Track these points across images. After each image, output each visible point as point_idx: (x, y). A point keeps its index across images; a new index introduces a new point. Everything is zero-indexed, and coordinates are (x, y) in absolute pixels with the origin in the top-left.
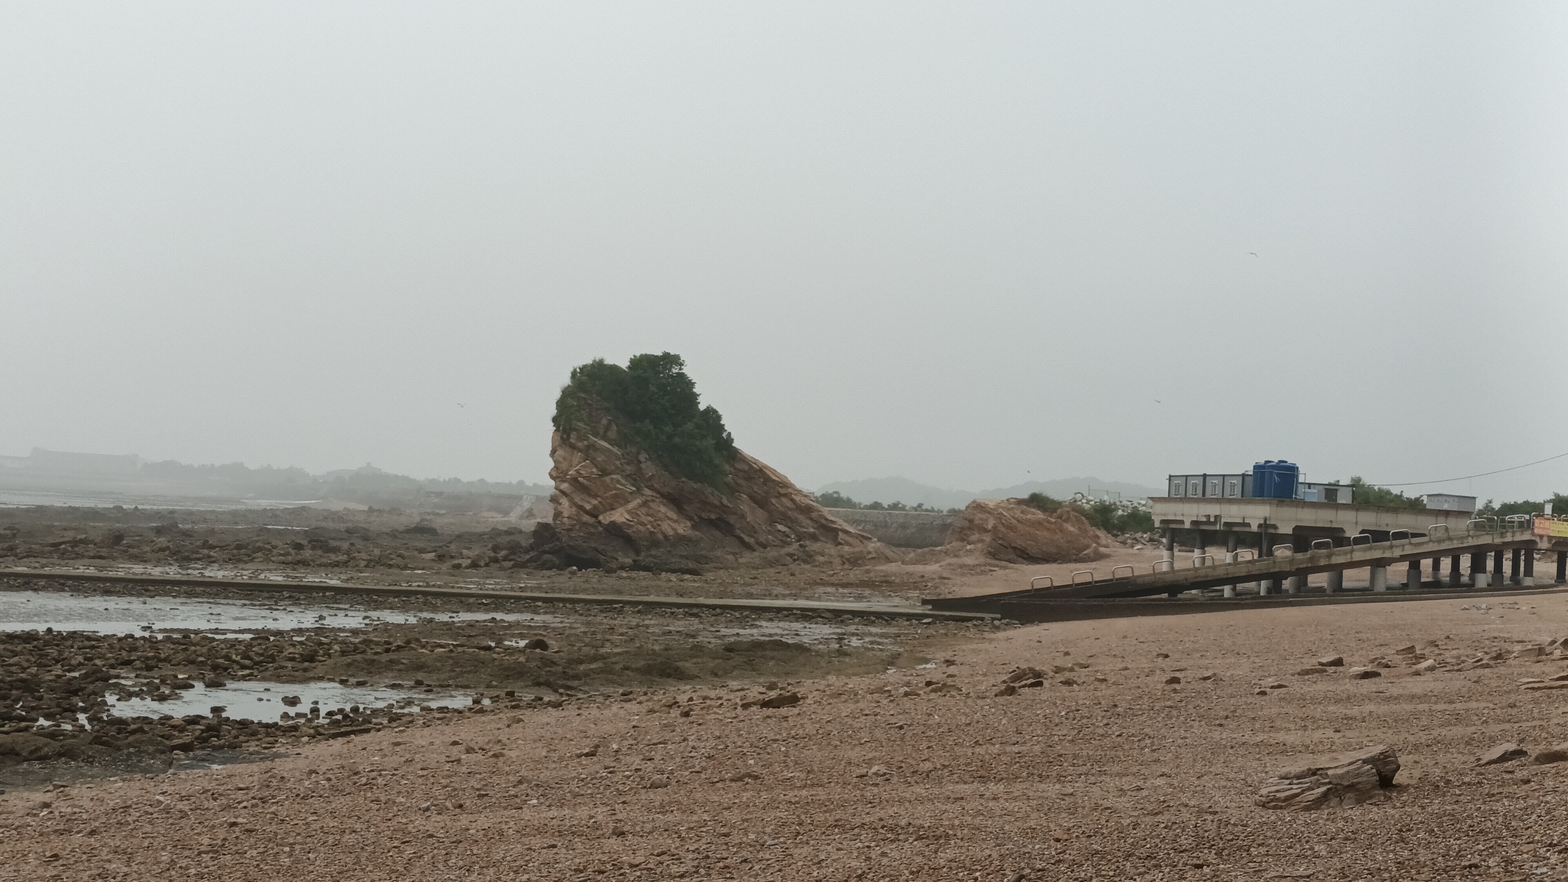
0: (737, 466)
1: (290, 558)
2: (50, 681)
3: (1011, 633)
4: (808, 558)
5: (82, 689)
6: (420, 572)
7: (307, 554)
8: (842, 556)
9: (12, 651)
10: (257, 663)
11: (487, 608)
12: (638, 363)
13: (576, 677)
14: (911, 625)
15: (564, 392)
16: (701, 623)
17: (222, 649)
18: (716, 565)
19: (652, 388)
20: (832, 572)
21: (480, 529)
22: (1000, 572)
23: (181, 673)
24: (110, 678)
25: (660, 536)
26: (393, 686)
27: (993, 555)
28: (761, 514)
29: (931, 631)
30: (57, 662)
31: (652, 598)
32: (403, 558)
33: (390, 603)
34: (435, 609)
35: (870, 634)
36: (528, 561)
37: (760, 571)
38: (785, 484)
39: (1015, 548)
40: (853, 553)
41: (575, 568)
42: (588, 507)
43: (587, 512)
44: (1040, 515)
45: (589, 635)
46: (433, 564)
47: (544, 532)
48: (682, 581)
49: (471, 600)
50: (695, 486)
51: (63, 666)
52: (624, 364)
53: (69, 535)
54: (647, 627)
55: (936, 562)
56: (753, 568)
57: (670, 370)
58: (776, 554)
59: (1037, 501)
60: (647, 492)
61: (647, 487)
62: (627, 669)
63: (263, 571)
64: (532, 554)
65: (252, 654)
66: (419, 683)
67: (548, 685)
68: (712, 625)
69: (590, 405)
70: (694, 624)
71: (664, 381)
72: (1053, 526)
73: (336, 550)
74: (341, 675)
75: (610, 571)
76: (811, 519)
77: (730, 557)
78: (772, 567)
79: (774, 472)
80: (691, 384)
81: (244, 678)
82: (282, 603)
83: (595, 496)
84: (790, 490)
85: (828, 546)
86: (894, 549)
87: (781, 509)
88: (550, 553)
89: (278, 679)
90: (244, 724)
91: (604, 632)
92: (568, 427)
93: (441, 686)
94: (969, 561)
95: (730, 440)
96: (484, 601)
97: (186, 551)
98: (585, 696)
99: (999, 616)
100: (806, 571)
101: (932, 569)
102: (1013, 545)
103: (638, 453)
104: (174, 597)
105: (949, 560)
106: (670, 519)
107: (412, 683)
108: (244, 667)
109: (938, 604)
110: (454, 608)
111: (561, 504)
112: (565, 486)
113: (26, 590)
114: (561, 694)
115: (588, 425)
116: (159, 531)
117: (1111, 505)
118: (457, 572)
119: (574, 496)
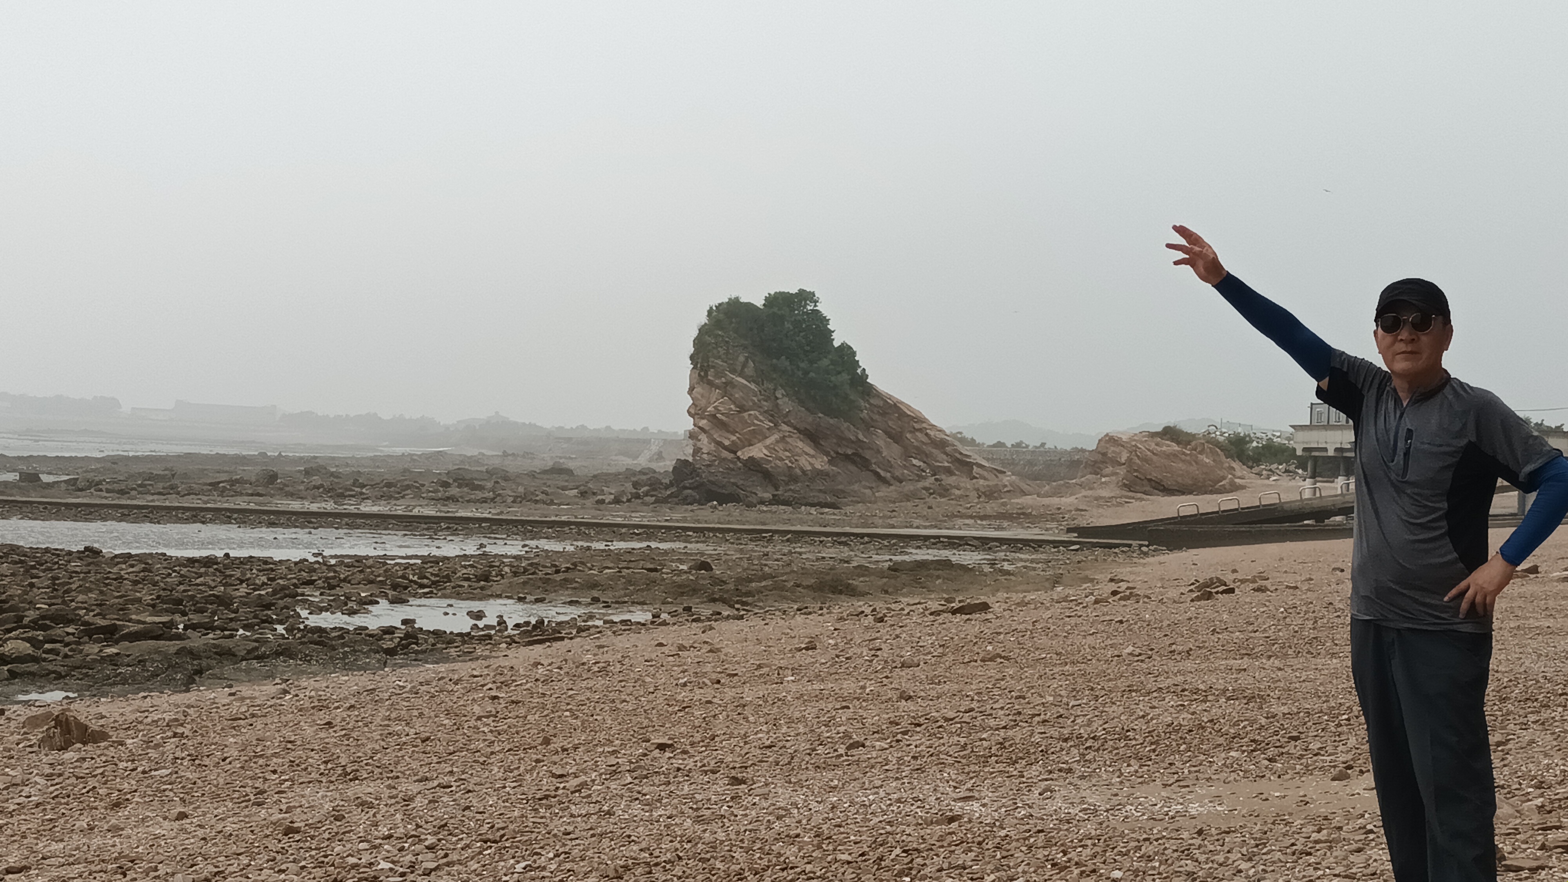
0: (872, 401)
1: (440, 495)
2: (241, 597)
3: (1162, 558)
4: (944, 492)
5: (274, 605)
6: (565, 507)
7: (454, 491)
8: (977, 490)
9: (196, 573)
10: (434, 583)
11: (639, 537)
12: (773, 300)
13: (749, 594)
14: (1059, 551)
15: (700, 330)
16: (852, 551)
17: (397, 571)
18: (854, 499)
19: (787, 325)
20: (969, 505)
21: (612, 470)
22: (1136, 504)
23: (363, 592)
24: (297, 595)
25: (798, 471)
26: (571, 603)
27: (1129, 487)
28: (896, 449)
29: (1080, 557)
30: (242, 582)
31: (799, 528)
32: (547, 494)
33: (544, 533)
34: (589, 538)
35: (1021, 560)
36: (670, 496)
37: (897, 504)
38: (920, 420)
39: (1150, 480)
40: (988, 486)
41: (715, 503)
42: (727, 443)
43: (726, 448)
44: (1175, 447)
45: (745, 560)
46: (577, 500)
47: (683, 469)
48: (822, 514)
49: (624, 530)
50: (831, 421)
51: (248, 585)
52: (759, 302)
53: (224, 477)
54: (800, 554)
55: (1071, 495)
56: (891, 502)
57: (805, 307)
58: (912, 488)
59: (1170, 433)
60: (785, 427)
61: (784, 423)
62: (798, 586)
63: (415, 507)
64: (674, 489)
65: (428, 575)
66: (595, 600)
67: (724, 601)
68: (862, 553)
69: (727, 342)
70: (846, 552)
71: (799, 318)
72: (1188, 458)
73: (481, 488)
74: (519, 593)
75: (750, 505)
76: (947, 455)
77: (868, 491)
78: (909, 501)
79: (908, 407)
80: (825, 321)
81: (425, 595)
82: (440, 533)
83: (733, 433)
84: (924, 425)
85: (963, 480)
86: (1029, 482)
87: (916, 444)
88: (690, 488)
89: (459, 596)
90: (437, 633)
91: (759, 558)
92: (706, 364)
93: (617, 602)
94: (1105, 493)
95: (864, 375)
96: (636, 531)
97: (340, 488)
98: (762, 611)
99: (1146, 543)
100: (942, 505)
101: (1067, 501)
102: (1148, 477)
103: (775, 390)
104: (337, 528)
105: (1084, 493)
106: (807, 454)
107: (589, 600)
108: (422, 586)
109: (1083, 531)
110: (607, 538)
111: (700, 440)
112: (703, 423)
113: (194, 522)
114: (738, 609)
115: (726, 362)
116: (308, 473)
117: (1245, 436)
118: (602, 507)
119: (712, 432)
